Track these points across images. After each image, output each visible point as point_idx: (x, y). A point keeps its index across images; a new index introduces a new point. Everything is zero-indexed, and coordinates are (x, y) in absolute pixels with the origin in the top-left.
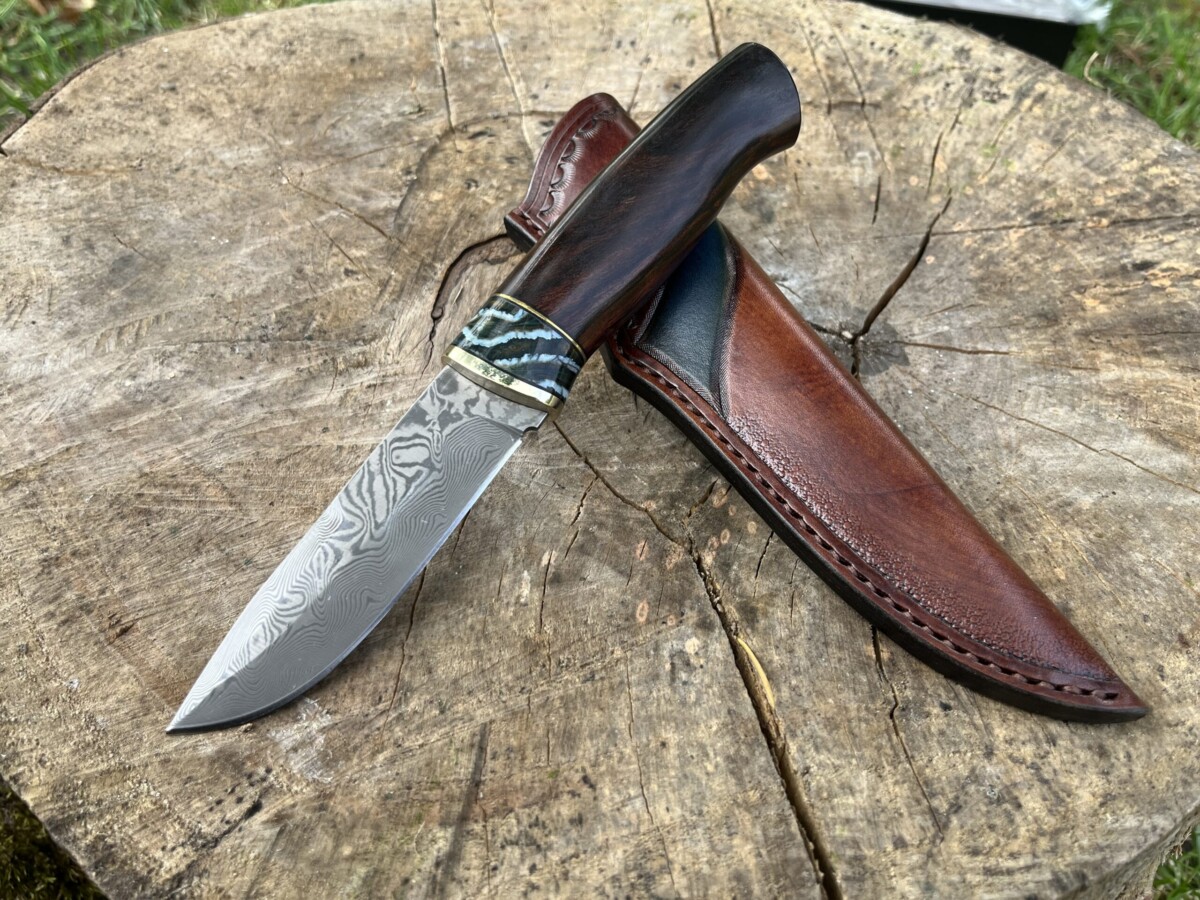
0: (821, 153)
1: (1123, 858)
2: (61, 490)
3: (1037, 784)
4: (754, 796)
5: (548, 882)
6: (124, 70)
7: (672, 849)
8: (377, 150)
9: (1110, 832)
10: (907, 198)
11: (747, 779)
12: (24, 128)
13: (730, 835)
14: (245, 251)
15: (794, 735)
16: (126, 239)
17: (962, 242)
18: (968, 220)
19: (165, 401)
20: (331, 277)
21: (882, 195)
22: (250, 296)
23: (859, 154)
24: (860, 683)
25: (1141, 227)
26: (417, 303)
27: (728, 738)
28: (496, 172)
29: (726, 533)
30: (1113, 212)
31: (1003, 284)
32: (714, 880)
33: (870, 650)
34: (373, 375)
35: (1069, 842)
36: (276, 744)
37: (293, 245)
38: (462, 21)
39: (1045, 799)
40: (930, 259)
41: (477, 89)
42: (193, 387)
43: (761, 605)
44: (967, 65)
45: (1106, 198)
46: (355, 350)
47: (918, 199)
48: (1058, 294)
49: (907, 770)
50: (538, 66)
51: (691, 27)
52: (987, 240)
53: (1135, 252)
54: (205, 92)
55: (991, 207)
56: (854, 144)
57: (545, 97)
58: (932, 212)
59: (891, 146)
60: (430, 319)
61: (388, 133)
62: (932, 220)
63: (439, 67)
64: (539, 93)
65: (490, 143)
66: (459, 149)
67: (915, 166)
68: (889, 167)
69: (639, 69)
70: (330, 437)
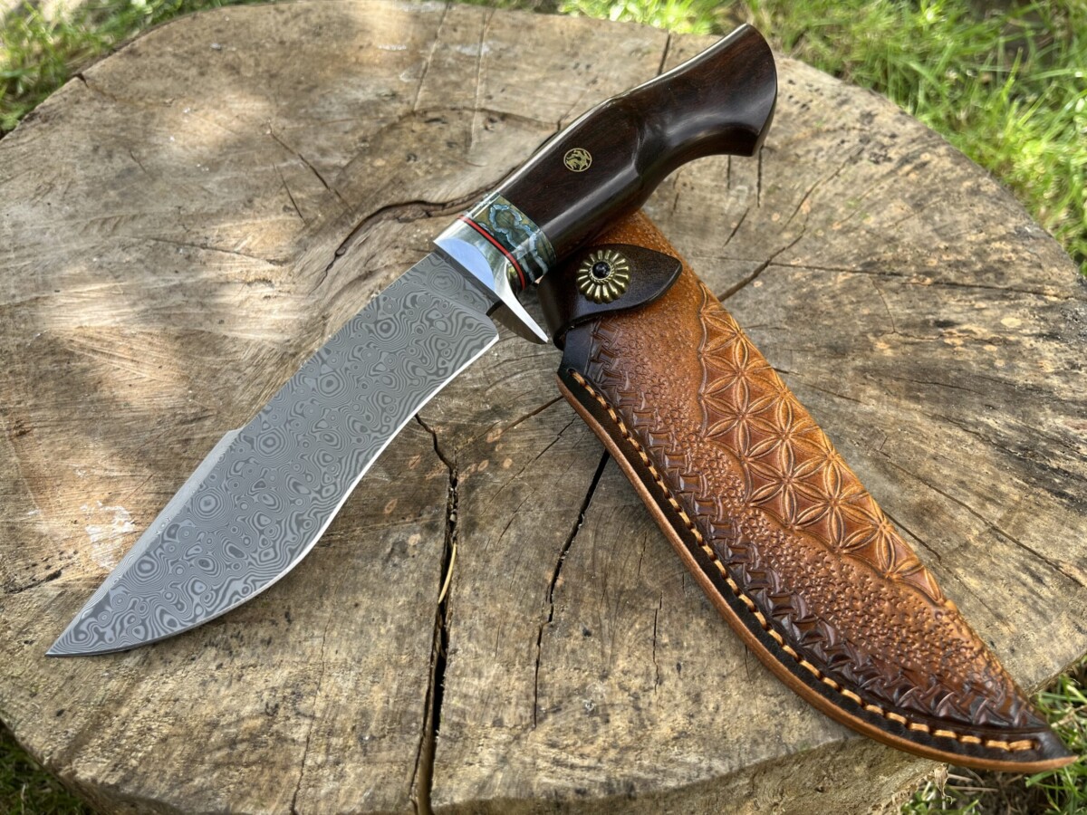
0: (706, 181)
1: (672, 784)
2: (23, 326)
3: (631, 710)
4: (404, 659)
5: (225, 678)
6: (191, 30)
7: (326, 680)
8: (347, 120)
9: (671, 761)
10: (762, 230)
11: (406, 646)
12: (103, 62)
13: (373, 682)
14: (218, 178)
15: (458, 623)
16: (137, 155)
17: (793, 274)
18: (808, 257)
19: (117, 277)
20: (272, 210)
21: (742, 225)
22: (206, 214)
23: (739, 187)
24: (528, 597)
25: (959, 291)
26: (329, 241)
27: (407, 613)
28: (434, 152)
29: (485, 463)
30: (940, 273)
31: (813, 315)
32: (346, 709)
33: (549, 576)
34: (273, 289)
35: (632, 759)
36: (88, 535)
37: (253, 181)
38: (460, 29)
39: (631, 722)
40: (758, 284)
41: (445, 84)
42: (140, 272)
43: (482, 522)
44: (867, 128)
45: (940, 260)
46: (267, 268)
47: (772, 232)
48: (856, 334)
49: (532, 672)
50: (503, 74)
51: (643, 61)
52: (815, 277)
53: (944, 310)
54: (241, 55)
55: (833, 250)
56: (739, 178)
57: (497, 99)
58: (779, 245)
59: (770, 185)
60: (333, 254)
61: (362, 108)
62: (776, 251)
63: (424, 63)
64: (495, 95)
65: (441, 128)
66: (413, 129)
67: (783, 205)
68: (760, 202)
69: (584, 89)
70: (223, 328)
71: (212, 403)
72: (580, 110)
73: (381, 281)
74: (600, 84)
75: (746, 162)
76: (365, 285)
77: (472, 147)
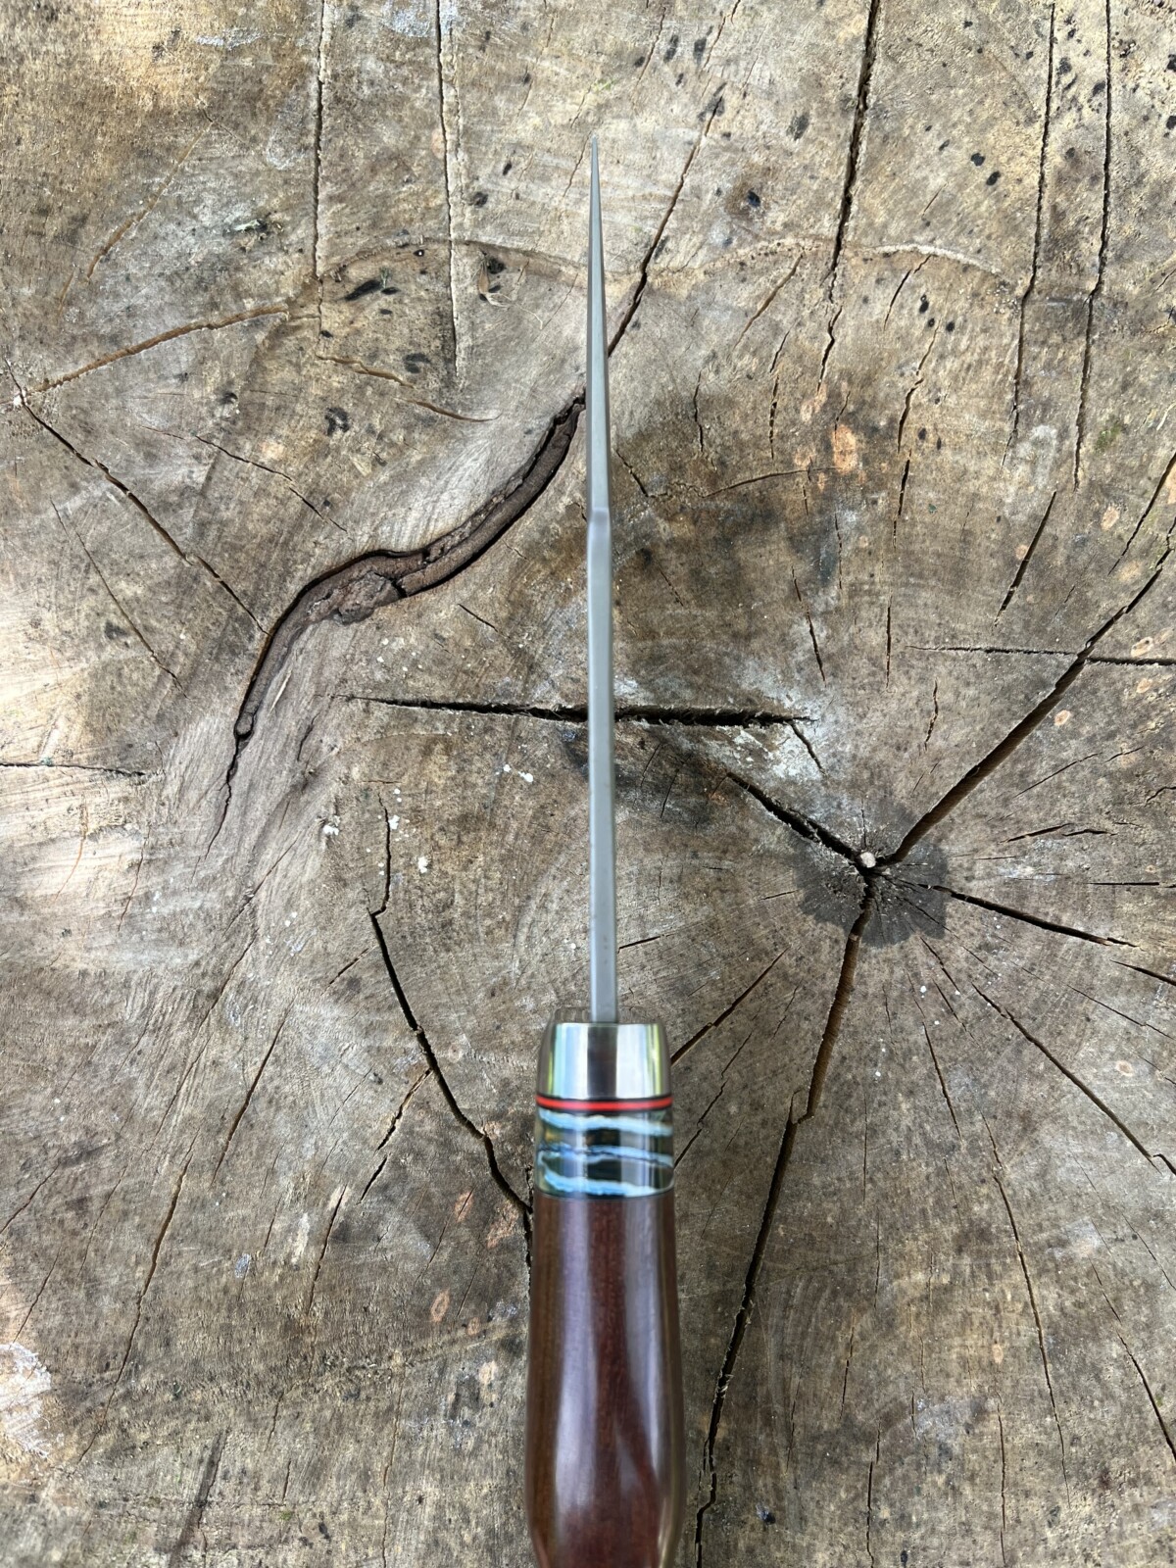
10: (1080, 560)
20: (85, 640)
21: (1041, 546)
23: (1039, 431)
26: (215, 702)
33: (705, 1423)
34: (138, 843)
40: (1062, 717)
41: (375, 165)
47: (1100, 564)
56: (1039, 402)
57: (498, 202)
58: (1112, 602)
59: (1106, 417)
60: (232, 737)
61: (201, 285)
62: (1104, 622)
63: (314, 85)
64: (490, 186)
65: (384, 312)
66: (326, 326)
67: (1129, 479)
68: (1080, 473)
69: (694, 135)
70: (73, 945)
71: (101, 1119)
72: (691, 217)
73: (335, 788)
74: (729, 113)
75: (1058, 347)
76: (308, 803)
77: (459, 363)
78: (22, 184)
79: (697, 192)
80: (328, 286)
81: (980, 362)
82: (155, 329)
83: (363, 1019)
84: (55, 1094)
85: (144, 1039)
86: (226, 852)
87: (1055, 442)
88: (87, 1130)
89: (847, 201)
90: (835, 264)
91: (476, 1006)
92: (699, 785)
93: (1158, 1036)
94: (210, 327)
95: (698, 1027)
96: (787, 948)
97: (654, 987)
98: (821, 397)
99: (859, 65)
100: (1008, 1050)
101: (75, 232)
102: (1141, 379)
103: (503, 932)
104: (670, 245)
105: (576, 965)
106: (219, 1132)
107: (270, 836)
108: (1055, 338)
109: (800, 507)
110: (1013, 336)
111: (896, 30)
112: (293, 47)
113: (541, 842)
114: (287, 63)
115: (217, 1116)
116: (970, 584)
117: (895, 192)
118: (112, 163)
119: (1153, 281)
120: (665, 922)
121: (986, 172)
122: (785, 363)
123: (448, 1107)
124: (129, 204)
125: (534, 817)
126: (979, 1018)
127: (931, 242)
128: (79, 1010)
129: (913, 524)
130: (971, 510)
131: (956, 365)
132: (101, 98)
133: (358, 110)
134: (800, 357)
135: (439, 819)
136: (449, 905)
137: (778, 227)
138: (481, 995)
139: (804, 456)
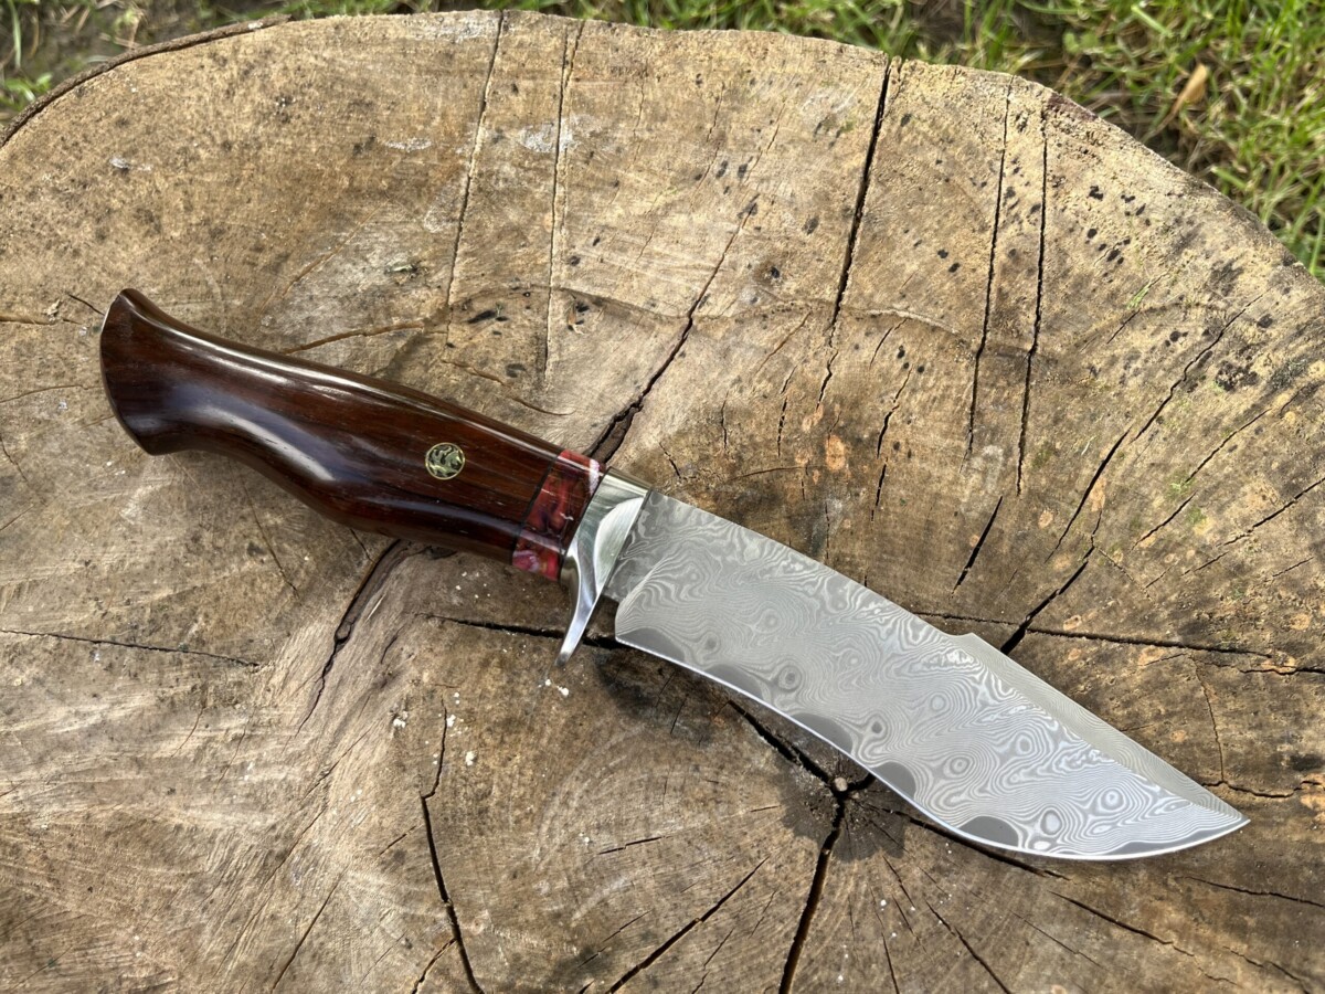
0: (933, 438)
6: (77, 124)
8: (340, 337)
10: (1021, 551)
14: (141, 492)
16: (13, 447)
17: (1066, 654)
18: (1090, 616)
20: (231, 554)
21: (990, 537)
22: (129, 574)
23: (989, 450)
26: (324, 612)
34: (244, 720)
41: (500, 235)
42: (41, 701)
45: (1316, 618)
46: (233, 675)
47: (1037, 555)
50: (596, 198)
51: (837, 149)
52: (1103, 658)
55: (1135, 596)
56: (989, 428)
57: (587, 263)
58: (1047, 586)
59: (1041, 443)
60: (332, 639)
61: (363, 305)
62: (1041, 601)
63: (464, 180)
64: (582, 253)
65: (495, 333)
66: (451, 340)
67: (1060, 491)
68: (1022, 484)
69: (735, 227)
70: (175, 803)
71: (168, 959)
72: (727, 281)
73: (408, 689)
74: (760, 213)
75: (1004, 389)
76: (384, 699)
77: (548, 373)
78: (246, 230)
79: (734, 266)
80: (456, 313)
81: (943, 397)
82: (323, 333)
83: (403, 889)
84: (136, 931)
85: (218, 890)
86: (313, 733)
87: (1001, 459)
88: (157, 967)
89: (845, 278)
90: (834, 321)
91: (499, 886)
92: (704, 709)
93: (1089, 964)
94: (365, 335)
95: (687, 921)
96: (768, 856)
97: (652, 882)
98: (819, 414)
99: (857, 187)
100: (956, 966)
101: (279, 265)
102: (1069, 416)
103: (529, 822)
104: (710, 300)
105: (588, 858)
106: (266, 980)
107: (350, 724)
108: (1002, 383)
109: (798, 494)
110: (969, 379)
111: (886, 164)
112: (454, 154)
113: (569, 747)
114: (447, 164)
115: (267, 966)
116: (932, 563)
117: (880, 273)
118: (314, 221)
119: (1077, 346)
120: (666, 825)
121: (949, 263)
122: (792, 388)
123: (465, 976)
124: (321, 248)
125: (566, 725)
126: (931, 934)
127: (906, 309)
128: (168, 860)
129: (887, 513)
130: (934, 506)
131: (925, 396)
132: (314, 177)
133: (494, 197)
134: (804, 385)
135: (487, 721)
136: (487, 794)
137: (792, 292)
138: (504, 876)
139: (803, 457)
